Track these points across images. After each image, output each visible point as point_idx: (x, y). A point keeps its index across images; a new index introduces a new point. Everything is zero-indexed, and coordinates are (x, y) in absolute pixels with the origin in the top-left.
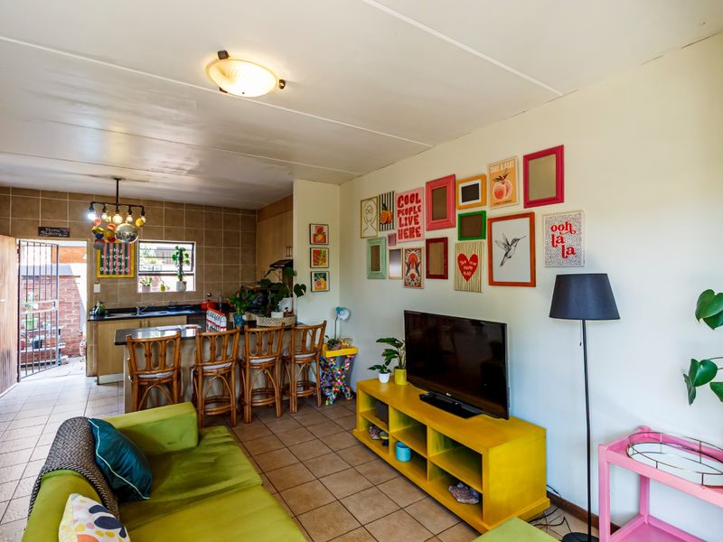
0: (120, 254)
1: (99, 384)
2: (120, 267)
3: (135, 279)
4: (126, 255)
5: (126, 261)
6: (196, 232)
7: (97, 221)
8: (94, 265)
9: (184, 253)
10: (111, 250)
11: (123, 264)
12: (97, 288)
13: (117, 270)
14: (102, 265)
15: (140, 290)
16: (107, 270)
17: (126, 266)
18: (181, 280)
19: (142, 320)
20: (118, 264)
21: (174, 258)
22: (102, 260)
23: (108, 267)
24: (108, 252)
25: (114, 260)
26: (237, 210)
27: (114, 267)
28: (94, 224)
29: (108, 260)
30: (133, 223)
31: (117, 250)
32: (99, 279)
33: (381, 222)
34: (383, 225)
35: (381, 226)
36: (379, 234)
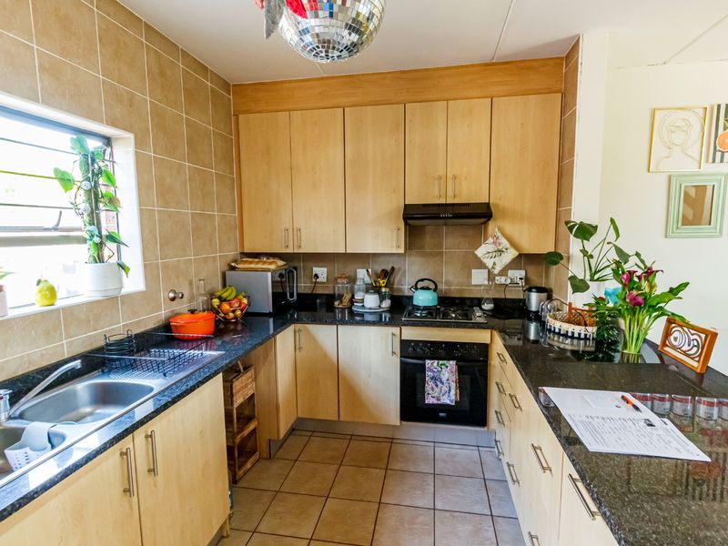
6: (131, 101)
18: (100, 260)
33: (718, 148)
34: (723, 153)
35: (718, 154)
36: (707, 168)
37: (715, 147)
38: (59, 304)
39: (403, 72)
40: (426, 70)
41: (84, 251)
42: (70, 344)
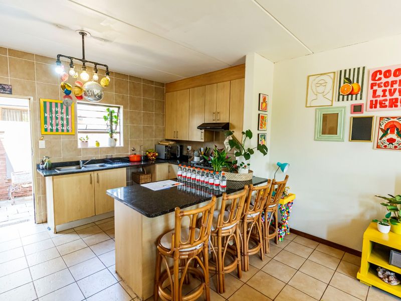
0: (62, 113)
1: (57, 233)
2: (63, 125)
3: (75, 135)
4: (67, 114)
5: (67, 119)
6: (123, 98)
7: (65, 75)
8: (38, 122)
9: (113, 115)
10: (54, 109)
11: (65, 122)
12: (42, 144)
13: (60, 127)
14: (46, 123)
15: (80, 146)
16: (50, 127)
17: (67, 125)
18: (111, 137)
19: (92, 173)
20: (61, 122)
21: (105, 118)
22: (45, 118)
23: (51, 125)
24: (51, 111)
25: (57, 118)
26: (152, 82)
27: (57, 125)
28: (62, 80)
29: (51, 118)
30: (99, 81)
31: (59, 109)
32: (43, 135)
33: (341, 93)
34: (343, 96)
35: (341, 97)
36: (336, 104)
37: (339, 93)
38: (100, 146)
39: (206, 74)
40: (210, 73)
41: (108, 135)
42: (101, 156)
